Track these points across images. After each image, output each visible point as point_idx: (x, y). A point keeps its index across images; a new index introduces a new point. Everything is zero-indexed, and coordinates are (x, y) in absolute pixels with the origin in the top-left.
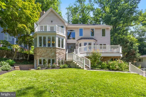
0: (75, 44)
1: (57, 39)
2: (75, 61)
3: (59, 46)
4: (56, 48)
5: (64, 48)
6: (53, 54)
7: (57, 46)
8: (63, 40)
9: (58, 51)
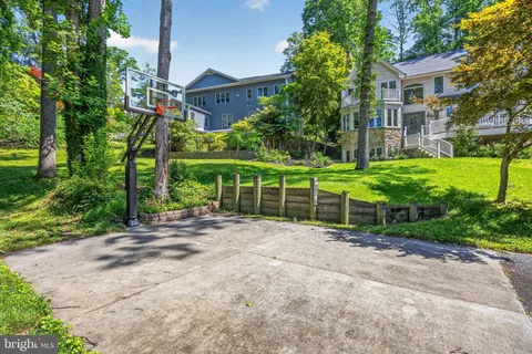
0: (424, 112)
1: (386, 112)
2: (422, 147)
3: (389, 124)
4: (384, 128)
5: (399, 126)
6: (379, 139)
7: (386, 126)
8: (396, 111)
9: (388, 133)
